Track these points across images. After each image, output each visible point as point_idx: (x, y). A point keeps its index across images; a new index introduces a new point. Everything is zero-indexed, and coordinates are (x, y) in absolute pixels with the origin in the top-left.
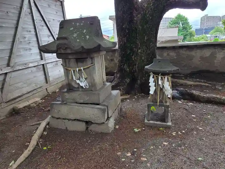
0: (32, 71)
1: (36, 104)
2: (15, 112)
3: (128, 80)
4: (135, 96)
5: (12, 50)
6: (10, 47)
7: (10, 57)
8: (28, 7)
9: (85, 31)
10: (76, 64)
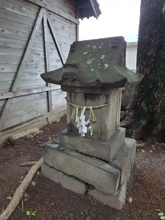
0: (34, 98)
1: (33, 135)
2: (9, 143)
3: (144, 122)
4: (153, 146)
5: (17, 73)
6: (15, 71)
7: (14, 81)
8: (41, 28)
9: (103, 56)
10: (84, 100)
